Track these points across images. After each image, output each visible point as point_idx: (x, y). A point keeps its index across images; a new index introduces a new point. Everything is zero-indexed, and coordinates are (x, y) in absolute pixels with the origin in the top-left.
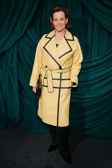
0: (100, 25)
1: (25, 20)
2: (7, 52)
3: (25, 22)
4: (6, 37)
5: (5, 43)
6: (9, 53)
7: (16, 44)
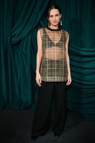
2: (23, 41)
3: (38, 13)
4: (22, 27)
5: (21, 32)
6: (24, 41)
7: (30, 33)
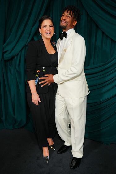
0: (103, 33)
1: (32, 27)
3: (32, 28)
6: (17, 58)
7: (24, 49)
